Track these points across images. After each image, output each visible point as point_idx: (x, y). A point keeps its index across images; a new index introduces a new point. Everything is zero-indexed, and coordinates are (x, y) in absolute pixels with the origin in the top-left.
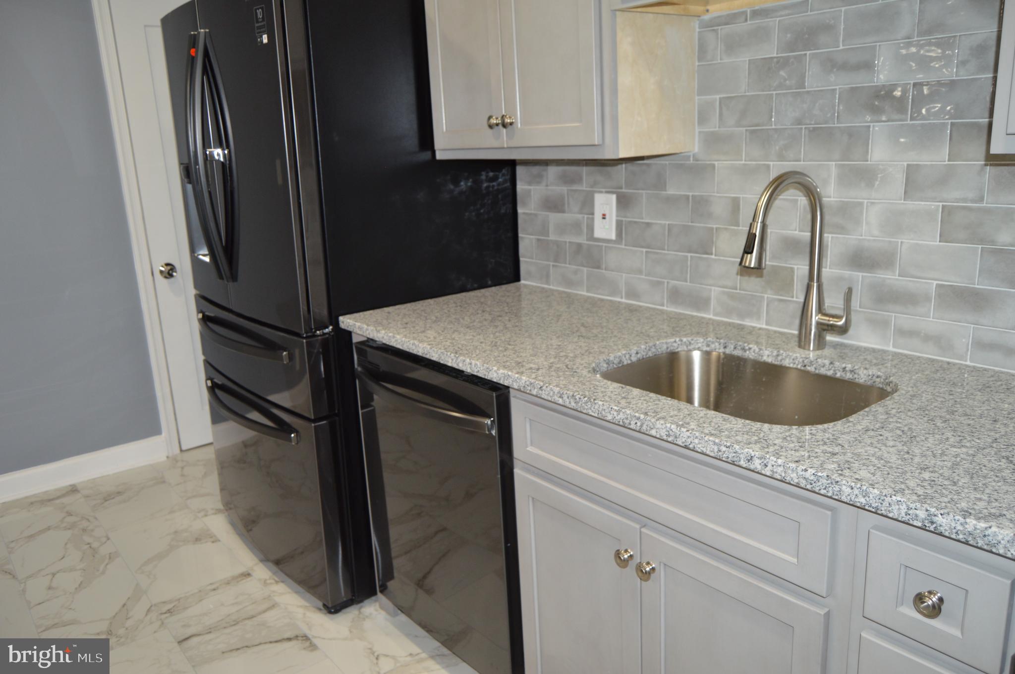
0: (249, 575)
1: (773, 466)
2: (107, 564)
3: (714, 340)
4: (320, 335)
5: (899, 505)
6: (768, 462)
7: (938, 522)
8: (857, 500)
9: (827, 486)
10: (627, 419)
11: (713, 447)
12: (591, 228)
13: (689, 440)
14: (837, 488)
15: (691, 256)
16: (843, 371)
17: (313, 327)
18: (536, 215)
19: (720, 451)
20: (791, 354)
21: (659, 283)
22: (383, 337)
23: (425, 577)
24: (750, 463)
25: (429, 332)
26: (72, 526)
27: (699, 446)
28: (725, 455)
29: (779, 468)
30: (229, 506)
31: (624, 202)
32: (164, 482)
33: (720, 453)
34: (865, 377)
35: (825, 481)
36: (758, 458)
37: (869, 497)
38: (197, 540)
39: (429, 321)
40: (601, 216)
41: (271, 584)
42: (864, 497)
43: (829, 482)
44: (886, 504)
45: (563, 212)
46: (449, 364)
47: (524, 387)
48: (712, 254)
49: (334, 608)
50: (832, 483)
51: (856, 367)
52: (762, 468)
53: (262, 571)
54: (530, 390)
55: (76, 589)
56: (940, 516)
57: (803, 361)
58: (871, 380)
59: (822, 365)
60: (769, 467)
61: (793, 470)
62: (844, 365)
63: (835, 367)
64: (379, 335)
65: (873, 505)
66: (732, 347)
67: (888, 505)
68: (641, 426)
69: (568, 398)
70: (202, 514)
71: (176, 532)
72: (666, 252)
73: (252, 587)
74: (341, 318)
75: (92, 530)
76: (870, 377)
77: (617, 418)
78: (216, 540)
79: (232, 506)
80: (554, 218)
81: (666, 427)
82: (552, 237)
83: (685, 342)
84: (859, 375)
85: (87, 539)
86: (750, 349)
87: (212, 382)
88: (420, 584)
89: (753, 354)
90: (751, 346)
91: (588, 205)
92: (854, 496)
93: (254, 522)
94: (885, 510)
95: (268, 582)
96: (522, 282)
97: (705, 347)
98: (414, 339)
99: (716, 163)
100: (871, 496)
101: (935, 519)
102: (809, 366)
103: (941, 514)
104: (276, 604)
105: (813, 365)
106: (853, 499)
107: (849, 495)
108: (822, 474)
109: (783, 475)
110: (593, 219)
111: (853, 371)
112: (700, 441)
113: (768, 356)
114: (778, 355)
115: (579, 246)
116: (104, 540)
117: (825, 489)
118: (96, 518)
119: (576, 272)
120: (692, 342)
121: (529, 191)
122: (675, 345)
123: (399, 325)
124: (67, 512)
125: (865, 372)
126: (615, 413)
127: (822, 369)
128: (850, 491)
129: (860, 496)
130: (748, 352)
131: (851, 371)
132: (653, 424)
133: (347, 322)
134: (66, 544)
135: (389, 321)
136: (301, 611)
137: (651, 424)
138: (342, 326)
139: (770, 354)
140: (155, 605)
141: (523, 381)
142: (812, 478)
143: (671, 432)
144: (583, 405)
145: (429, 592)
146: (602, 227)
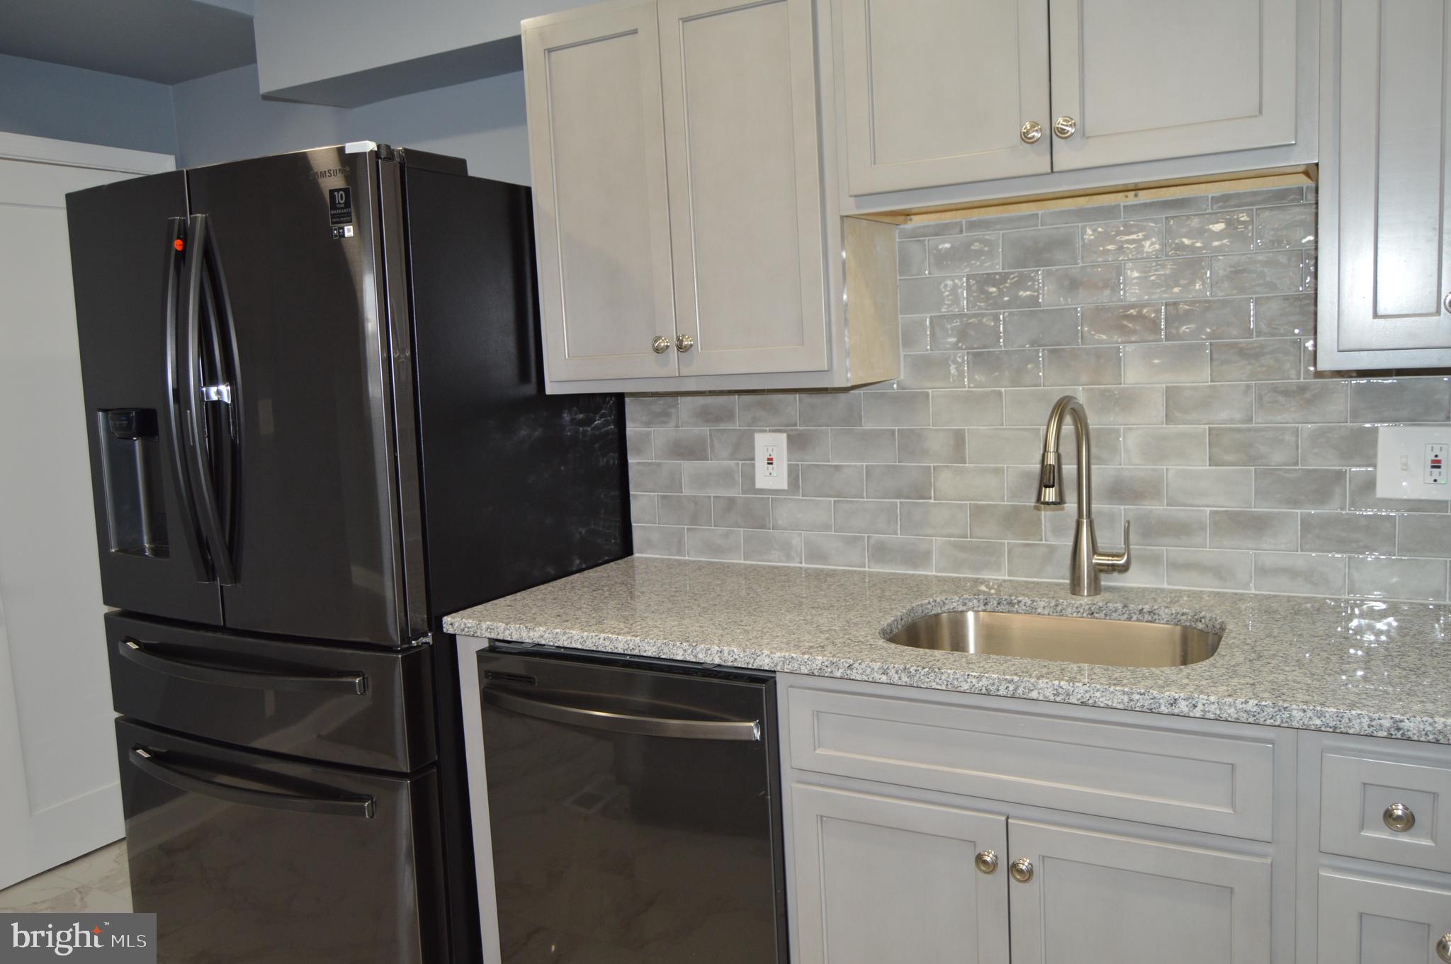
1: (1204, 705)
3: (971, 597)
4: (418, 647)
5: (1360, 719)
6: (1197, 702)
7: (1405, 728)
8: (1311, 723)
9: (1275, 714)
10: (993, 684)
11: (1122, 697)
12: (750, 477)
13: (1087, 695)
14: (1286, 715)
15: (900, 502)
16: (1140, 614)
17: (410, 636)
18: (659, 465)
19: (1132, 700)
20: (1073, 602)
21: (856, 539)
24: (1173, 707)
27: (1101, 700)
28: (1138, 704)
29: (1212, 706)
31: (798, 442)
33: (1132, 703)
34: (1168, 616)
35: (1272, 709)
36: (1184, 700)
37: (1325, 717)
39: (586, 610)
40: (774, 462)
42: (1319, 718)
43: (1276, 709)
44: (1345, 720)
45: (705, 458)
47: (821, 669)
48: (930, 498)
50: (1280, 710)
51: (1155, 607)
52: (1189, 710)
54: (831, 672)
56: (1406, 720)
57: (1090, 608)
58: (1175, 619)
59: (1114, 609)
60: (1200, 707)
61: (1230, 705)
62: (1140, 607)
63: (1130, 610)
64: (532, 634)
65: (1330, 725)
66: (995, 602)
67: (1347, 721)
68: (1016, 690)
69: (897, 672)
72: (865, 500)
74: (447, 620)
76: (1173, 616)
77: (977, 686)
80: (689, 467)
81: (1054, 685)
82: (687, 492)
83: (939, 603)
84: (1159, 615)
86: (1019, 602)
89: (1024, 607)
90: (1020, 599)
91: (744, 450)
92: (1307, 720)
94: (1345, 727)
96: (636, 555)
97: (961, 606)
99: (930, 391)
100: (1327, 715)
101: (1401, 725)
102: (1097, 613)
105: (1102, 611)
106: (1306, 722)
107: (1301, 720)
108: (1266, 703)
109: (1218, 712)
110: (753, 466)
111: (1152, 612)
112: (1103, 694)
113: (1044, 607)
114: (1056, 606)
115: (732, 501)
117: (1272, 718)
119: (726, 535)
120: (947, 602)
121: (649, 434)
122: (929, 606)
125: (1167, 611)
126: (974, 681)
127: (1114, 614)
128: (1302, 714)
129: (1315, 718)
130: (1016, 606)
131: (1150, 612)
132: (1033, 684)
137: (1030, 685)
139: (1046, 605)
141: (819, 663)
142: (1255, 709)
143: (1060, 690)
144: (922, 677)
146: (768, 474)
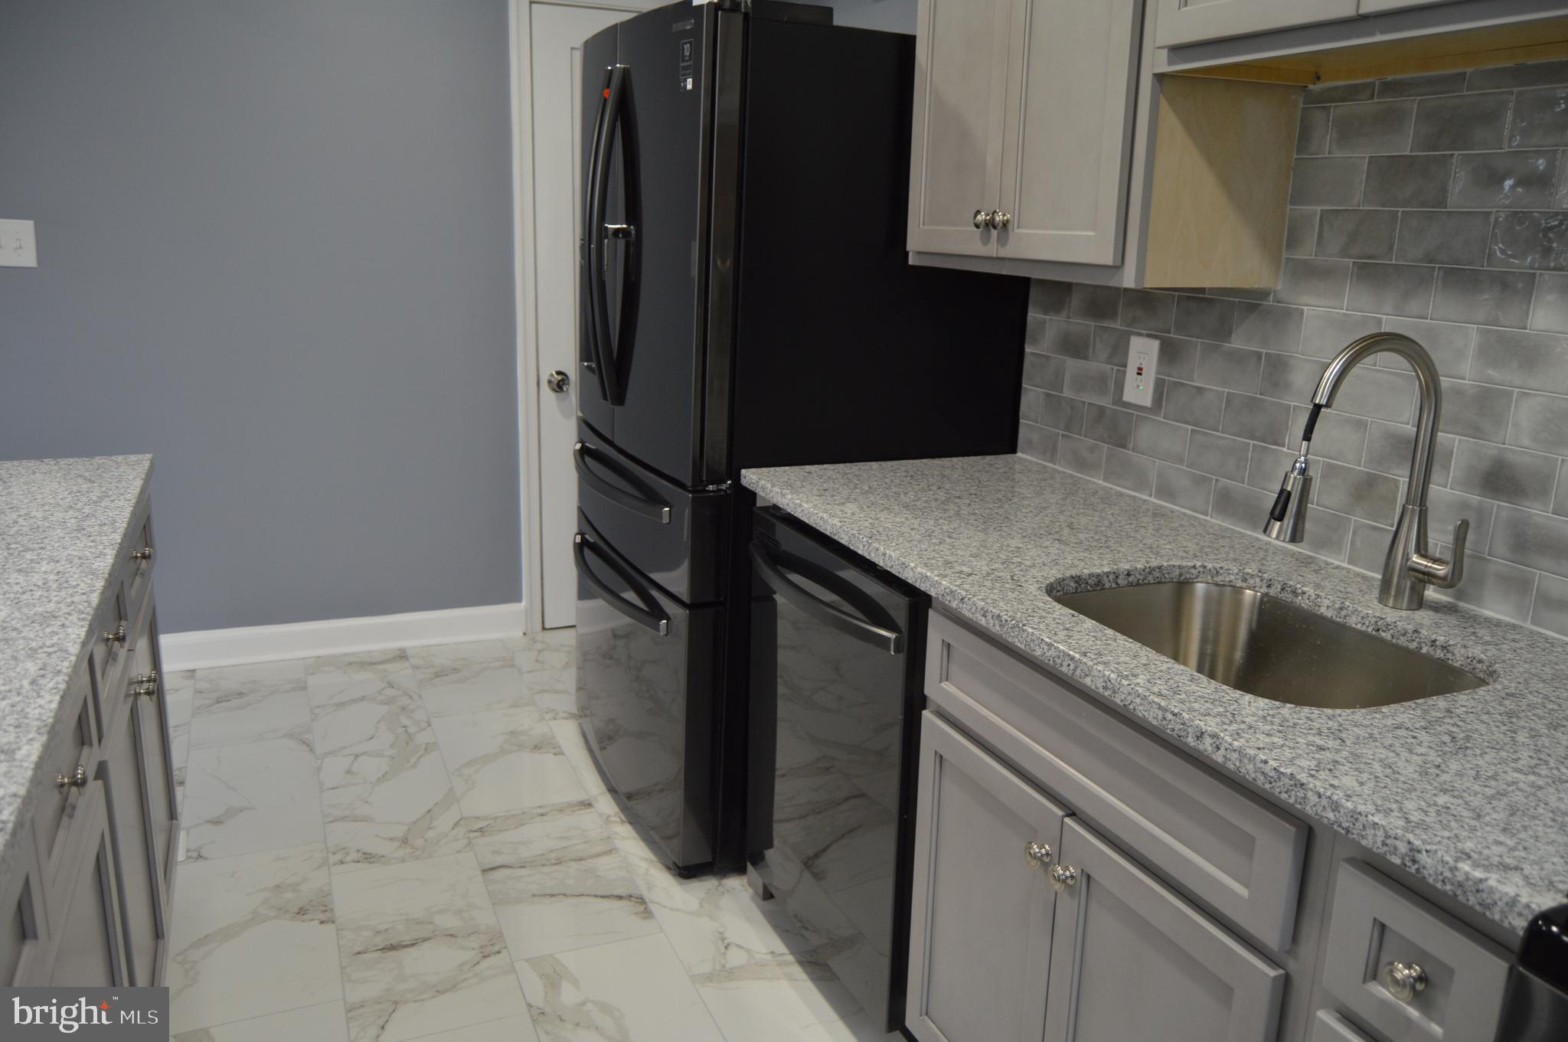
0: (590, 805)
1: (1226, 749)
2: (421, 756)
3: (1254, 573)
4: (713, 491)
5: (1375, 829)
6: (1221, 743)
7: (1422, 862)
8: (1324, 814)
9: (1290, 788)
10: (1059, 657)
11: (1157, 712)
12: (1120, 387)
13: (1129, 698)
14: (1301, 794)
15: (1254, 444)
16: (1432, 646)
17: (704, 479)
18: (1048, 357)
19: (1165, 719)
20: (1360, 609)
21: (1205, 479)
22: (788, 505)
23: (816, 856)
24: (1199, 742)
25: (849, 505)
26: (390, 701)
27: (1140, 708)
28: (1170, 726)
29: (1233, 754)
30: (583, 712)
31: (1170, 353)
32: (513, 666)
33: (1164, 722)
34: (1462, 658)
35: (1288, 781)
36: (1210, 736)
37: (1339, 812)
38: (537, 748)
39: (858, 491)
40: (1136, 371)
41: (615, 822)
42: (1333, 811)
43: (1292, 782)
44: (1359, 825)
45: (1086, 358)
46: (860, 552)
47: (943, 595)
48: (1284, 446)
49: (687, 871)
50: (1296, 785)
51: (1451, 642)
52: (1212, 751)
53: (606, 805)
54: (950, 601)
55: (378, 779)
56: (1424, 853)
57: (1376, 622)
58: (1470, 665)
59: (1403, 632)
60: (1222, 751)
61: (1250, 760)
62: (1433, 637)
63: (1420, 638)
64: (783, 500)
65: (1343, 825)
66: (1279, 586)
67: (1361, 827)
68: (1075, 670)
69: (992, 618)
70: (550, 715)
71: (512, 733)
72: (1220, 434)
73: (588, 821)
74: (743, 471)
75: (413, 711)
76: (1469, 660)
77: (1047, 654)
78: (559, 752)
79: (588, 712)
80: (1072, 365)
81: (1104, 675)
82: (1067, 393)
83: (1210, 570)
84: (1453, 654)
85: (405, 721)
86: (1304, 593)
87: (583, 538)
88: (808, 863)
89: (1307, 601)
90: (1305, 589)
91: (1119, 354)
92: (1321, 808)
93: (610, 738)
94: (1358, 834)
95: (612, 819)
96: (1019, 454)
97: (1240, 581)
98: (825, 511)
99: (1305, 308)
100: (1342, 811)
101: (1419, 857)
102: (1383, 631)
103: (1427, 851)
104: (616, 849)
105: (1389, 630)
106: (1319, 811)
107: (1315, 806)
108: (1285, 771)
109: (1238, 764)
110: (1124, 373)
111: (1445, 647)
112: (1143, 702)
113: (1328, 607)
114: (1341, 609)
115: (1102, 410)
116: (424, 725)
117: (1286, 792)
118: (420, 696)
119: (1092, 449)
120: (1221, 571)
121: (1045, 322)
122: (1193, 571)
123: (815, 492)
124: (389, 683)
125: (1463, 651)
126: (1046, 647)
127: (1402, 638)
128: (1317, 800)
129: (1329, 810)
130: (1300, 598)
131: (1444, 648)
132: (1089, 669)
133: (751, 477)
134: (378, 722)
135: (804, 484)
136: (644, 865)
137: (1086, 669)
138: (744, 482)
139: (1330, 604)
140: (466, 819)
141: (943, 588)
142: (1272, 774)
143: (1109, 683)
144: (1009, 630)
145: (818, 876)
146: (1136, 386)
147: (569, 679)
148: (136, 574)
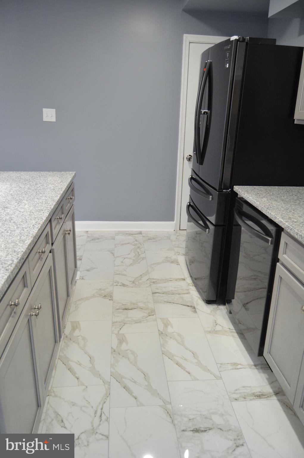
0: (184, 280)
2: (141, 261)
4: (225, 192)
17: (222, 188)
22: (245, 197)
23: (247, 303)
25: (264, 198)
26: (136, 245)
30: (186, 254)
32: (170, 239)
38: (172, 262)
41: (190, 285)
46: (264, 213)
49: (209, 302)
53: (189, 280)
55: (129, 265)
70: (178, 254)
71: (166, 257)
73: (182, 283)
74: (234, 186)
75: (141, 248)
78: (178, 264)
79: (188, 254)
85: (138, 250)
87: (190, 204)
88: (244, 305)
93: (192, 262)
95: (190, 284)
98: (256, 200)
104: (189, 293)
116: (143, 252)
118: (144, 245)
123: (255, 194)
124: (136, 240)
133: (237, 189)
134: (132, 250)
135: (252, 191)
136: (197, 298)
138: (234, 190)
140: (150, 278)
145: (247, 309)
147: (184, 245)
148: (69, 203)
